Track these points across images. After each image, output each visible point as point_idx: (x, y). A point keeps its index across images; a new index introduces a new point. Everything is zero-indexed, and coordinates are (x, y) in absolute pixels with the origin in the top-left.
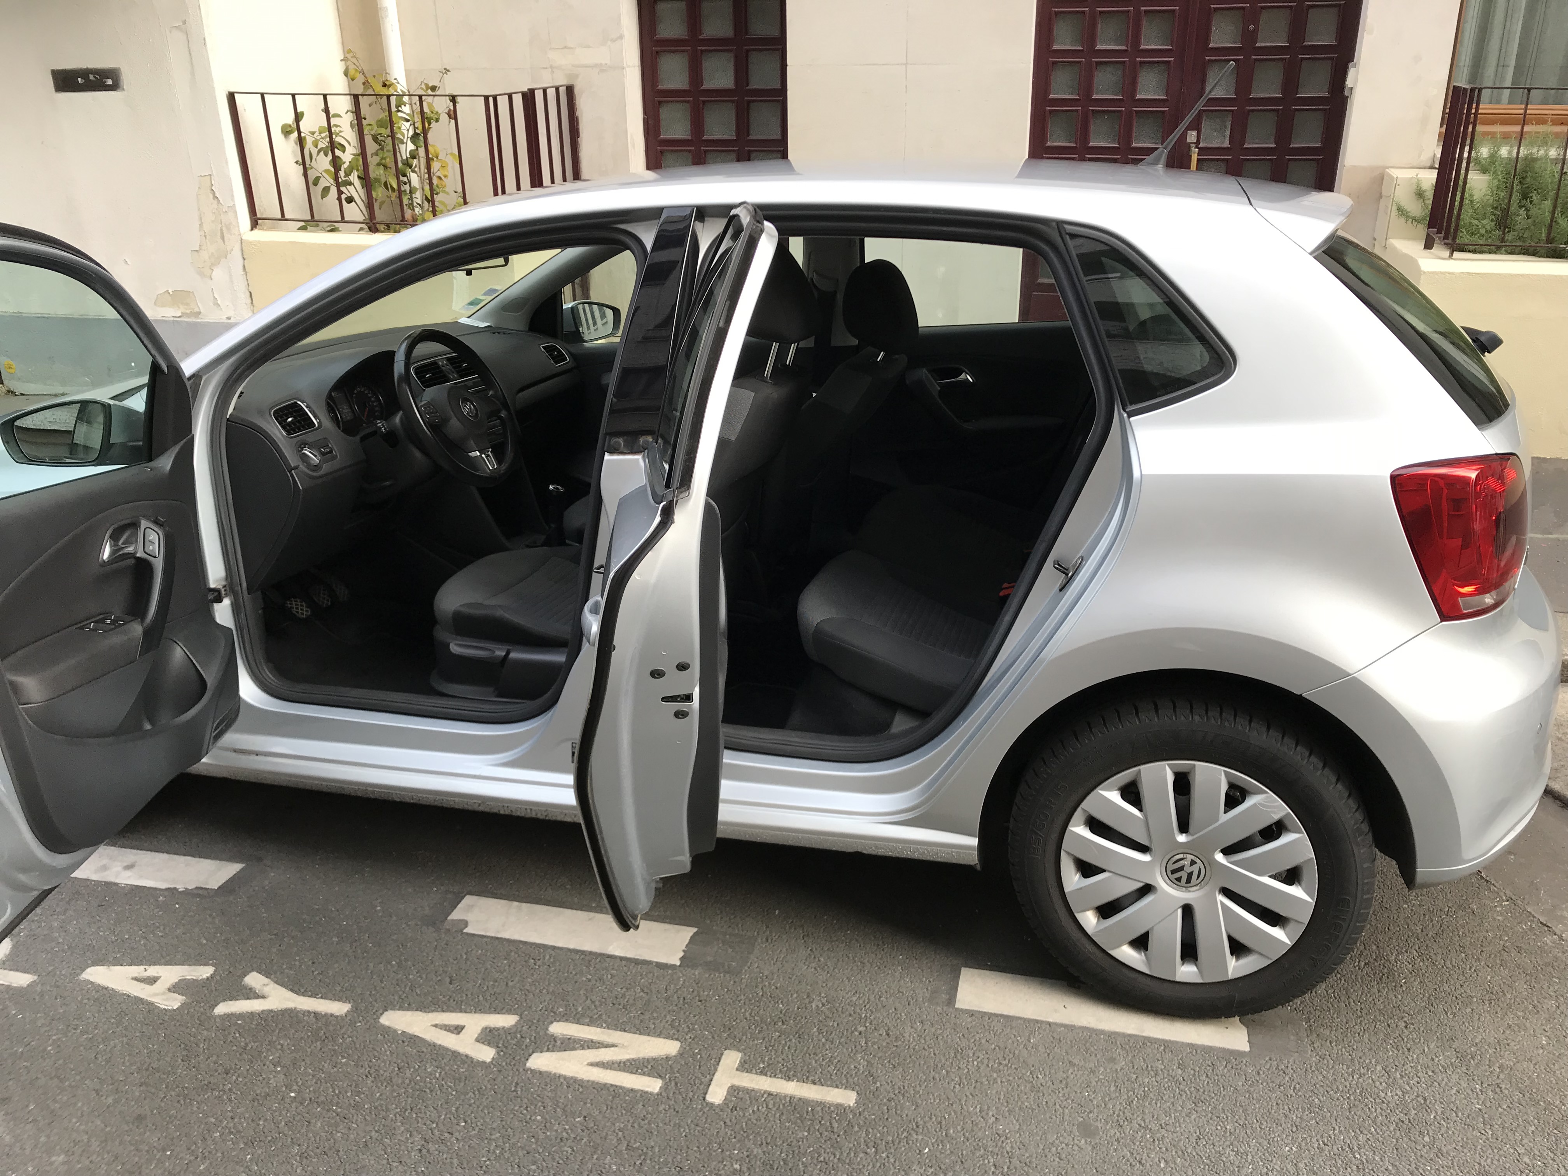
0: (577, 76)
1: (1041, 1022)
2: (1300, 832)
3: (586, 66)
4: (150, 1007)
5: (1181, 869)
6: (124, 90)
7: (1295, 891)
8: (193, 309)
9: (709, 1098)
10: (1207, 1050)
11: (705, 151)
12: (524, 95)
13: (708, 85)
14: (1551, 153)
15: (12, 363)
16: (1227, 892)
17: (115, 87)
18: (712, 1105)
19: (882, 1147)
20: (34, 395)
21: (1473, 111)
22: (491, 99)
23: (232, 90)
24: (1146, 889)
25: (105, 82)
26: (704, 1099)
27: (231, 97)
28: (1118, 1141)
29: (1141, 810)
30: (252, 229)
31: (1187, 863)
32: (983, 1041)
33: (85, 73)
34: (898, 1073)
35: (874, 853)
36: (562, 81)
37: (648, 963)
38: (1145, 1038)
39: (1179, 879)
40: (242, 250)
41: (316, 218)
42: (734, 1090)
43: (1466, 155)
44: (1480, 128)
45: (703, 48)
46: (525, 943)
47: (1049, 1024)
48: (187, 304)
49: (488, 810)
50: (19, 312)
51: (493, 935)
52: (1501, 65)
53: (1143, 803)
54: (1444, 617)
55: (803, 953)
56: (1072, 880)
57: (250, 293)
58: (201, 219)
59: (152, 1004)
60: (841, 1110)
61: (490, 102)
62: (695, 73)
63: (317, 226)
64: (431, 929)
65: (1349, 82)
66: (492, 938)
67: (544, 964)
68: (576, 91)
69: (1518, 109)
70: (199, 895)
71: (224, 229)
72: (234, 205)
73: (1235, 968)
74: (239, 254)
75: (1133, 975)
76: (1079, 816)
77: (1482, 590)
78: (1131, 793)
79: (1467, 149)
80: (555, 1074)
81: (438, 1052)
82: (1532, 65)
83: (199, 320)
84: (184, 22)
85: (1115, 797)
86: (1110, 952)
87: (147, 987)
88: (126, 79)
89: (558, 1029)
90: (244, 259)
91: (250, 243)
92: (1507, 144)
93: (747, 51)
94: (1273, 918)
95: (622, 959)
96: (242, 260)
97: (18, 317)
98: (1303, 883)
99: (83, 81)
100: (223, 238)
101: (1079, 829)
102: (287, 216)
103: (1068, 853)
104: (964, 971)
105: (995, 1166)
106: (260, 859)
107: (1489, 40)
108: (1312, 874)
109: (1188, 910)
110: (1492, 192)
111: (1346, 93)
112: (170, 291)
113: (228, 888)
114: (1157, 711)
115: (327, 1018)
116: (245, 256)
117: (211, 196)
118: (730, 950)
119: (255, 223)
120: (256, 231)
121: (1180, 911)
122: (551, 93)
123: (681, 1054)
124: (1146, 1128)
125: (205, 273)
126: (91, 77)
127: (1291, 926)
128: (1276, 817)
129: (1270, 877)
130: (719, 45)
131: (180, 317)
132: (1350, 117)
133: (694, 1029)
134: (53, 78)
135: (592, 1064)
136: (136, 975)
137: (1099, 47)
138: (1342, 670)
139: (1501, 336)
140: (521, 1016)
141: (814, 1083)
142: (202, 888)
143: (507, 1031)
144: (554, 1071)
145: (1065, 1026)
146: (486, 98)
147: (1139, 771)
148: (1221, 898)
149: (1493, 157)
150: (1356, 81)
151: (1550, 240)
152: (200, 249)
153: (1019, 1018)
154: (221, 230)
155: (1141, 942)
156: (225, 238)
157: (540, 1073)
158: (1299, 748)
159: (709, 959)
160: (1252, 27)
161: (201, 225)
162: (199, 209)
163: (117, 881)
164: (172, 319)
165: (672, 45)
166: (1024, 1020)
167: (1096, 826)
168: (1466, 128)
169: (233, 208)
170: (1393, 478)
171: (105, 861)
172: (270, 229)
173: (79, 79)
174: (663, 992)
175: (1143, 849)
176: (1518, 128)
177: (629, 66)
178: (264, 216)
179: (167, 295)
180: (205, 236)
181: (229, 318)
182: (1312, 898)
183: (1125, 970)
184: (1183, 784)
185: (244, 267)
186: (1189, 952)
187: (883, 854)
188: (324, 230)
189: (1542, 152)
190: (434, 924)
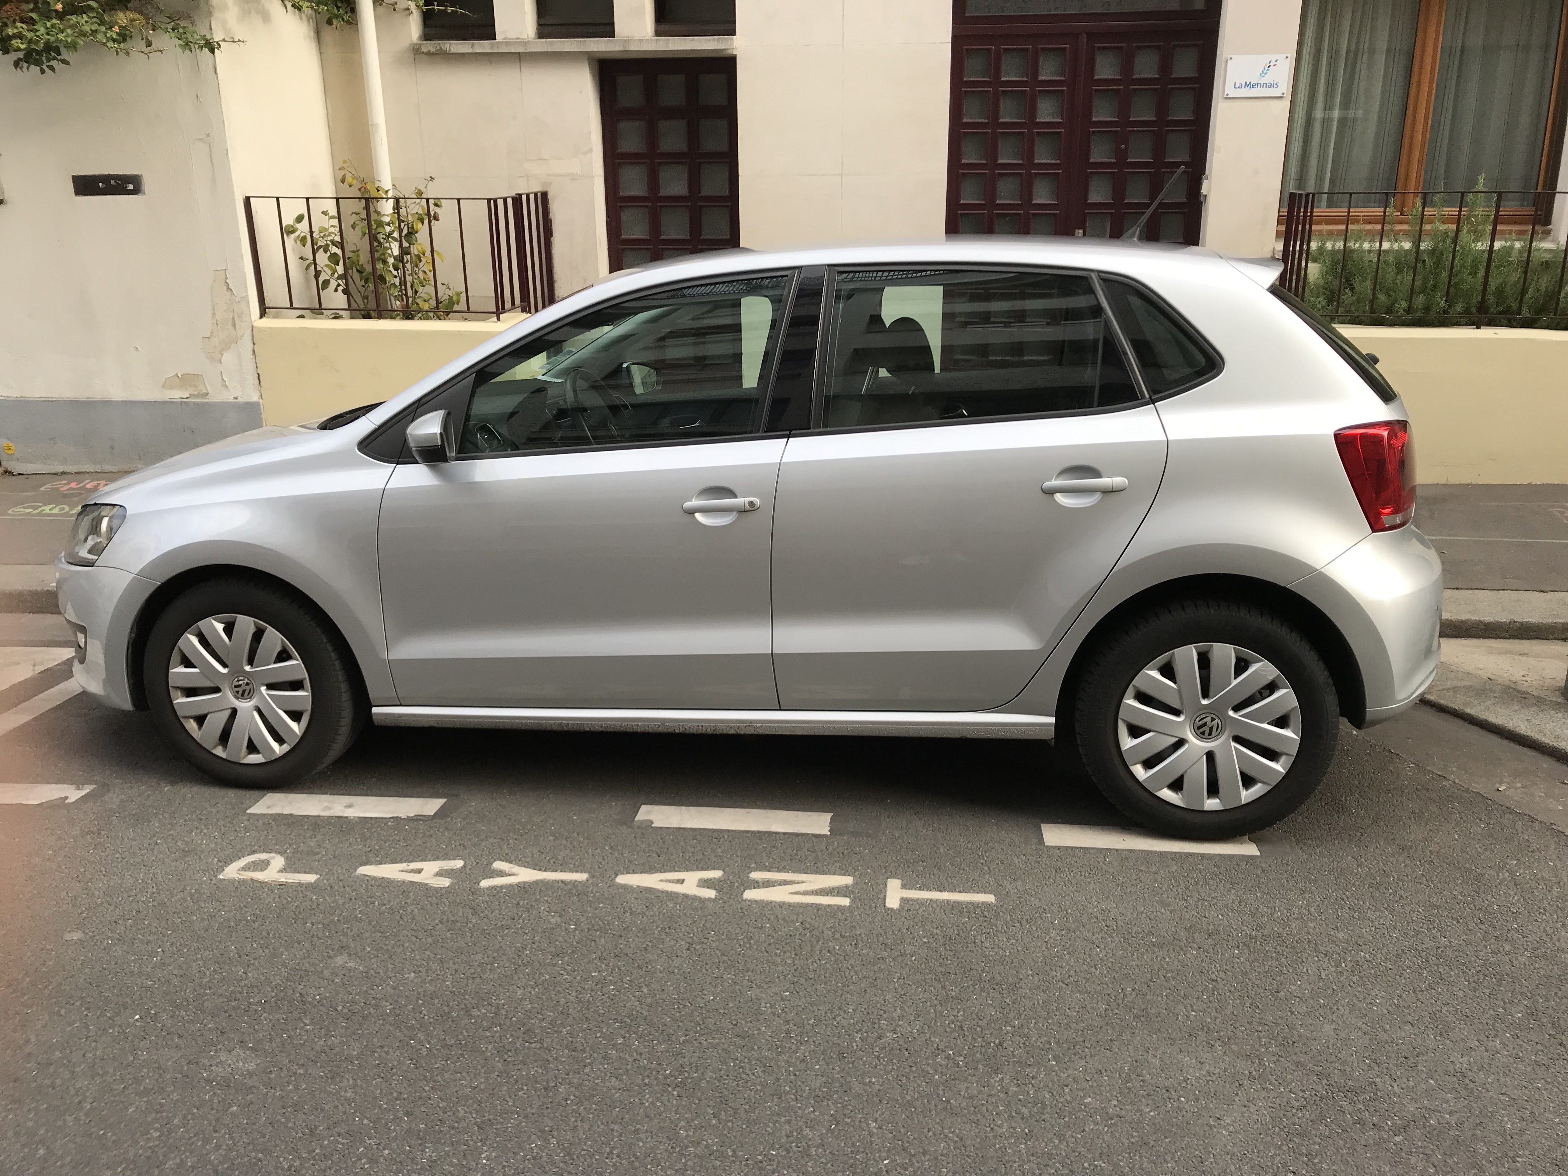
0: (551, 184)
1: (1110, 849)
2: (1288, 688)
3: (558, 175)
4: (426, 888)
5: (1205, 725)
6: (144, 194)
7: (1287, 733)
8: (201, 390)
9: (888, 905)
10: (1231, 857)
11: (662, 249)
12: (514, 199)
13: (665, 191)
14: (1364, 246)
15: (11, 444)
16: (1237, 739)
17: (136, 191)
18: (892, 910)
19: (1024, 922)
20: (33, 474)
21: (1309, 214)
22: (492, 201)
23: (248, 195)
24: (1181, 743)
25: (126, 187)
26: (885, 906)
27: (247, 201)
28: (1186, 907)
29: (1175, 683)
30: (261, 318)
31: (1208, 719)
32: (1073, 862)
33: (106, 179)
34: (1019, 883)
35: (976, 736)
36: (538, 188)
37: (808, 834)
38: (1187, 853)
39: (1203, 733)
40: (253, 336)
41: (323, 307)
42: (904, 900)
43: (1298, 248)
44: (1314, 227)
45: (661, 161)
46: (705, 829)
47: (1116, 850)
48: (195, 386)
49: (665, 730)
50: (22, 397)
51: (677, 826)
52: (1320, 179)
53: (1177, 676)
54: (1374, 530)
55: (919, 823)
56: (1127, 743)
57: (259, 374)
58: (214, 309)
59: (427, 884)
60: (987, 906)
61: (492, 203)
62: (653, 183)
63: (322, 314)
64: (625, 827)
65: (1204, 191)
66: (676, 828)
67: (725, 841)
68: (550, 196)
69: (1342, 212)
70: (420, 820)
71: (236, 318)
72: (247, 296)
73: (1246, 795)
74: (250, 339)
75: (1173, 810)
76: (1130, 691)
77: (1395, 512)
78: (1168, 671)
79: (1298, 243)
80: (767, 901)
81: (672, 896)
82: (1343, 177)
83: (207, 401)
84: (208, 135)
85: (1156, 674)
86: (1156, 794)
87: (416, 875)
88: (147, 184)
89: (755, 875)
90: (254, 344)
91: (261, 329)
92: (1330, 240)
93: (700, 163)
94: (1272, 755)
95: (785, 834)
96: (252, 345)
97: (21, 401)
98: (1291, 727)
99: (104, 186)
100: (234, 326)
101: (1130, 701)
102: (295, 306)
103: (1123, 720)
104: (1042, 825)
105: (1106, 926)
106: (456, 796)
107: (1309, 157)
108: (1297, 719)
109: (1210, 755)
110: (1323, 276)
111: (1202, 199)
112: (179, 375)
113: (441, 813)
114: (1184, 609)
115: (574, 883)
116: (255, 342)
117: (225, 288)
118: (864, 825)
119: (263, 314)
120: (264, 319)
121: (1205, 756)
122: (532, 197)
123: (856, 884)
124: (1203, 900)
125: (215, 358)
126: (113, 182)
127: (1283, 759)
128: (1271, 678)
129: (1268, 723)
130: (674, 158)
131: (188, 398)
132: (1206, 217)
133: (858, 869)
134: (73, 182)
135: (792, 893)
136: (401, 869)
137: (1000, 161)
138: (1311, 566)
139: (1378, 356)
140: (724, 870)
141: (960, 892)
142: (418, 815)
143: (719, 880)
144: (766, 899)
145: (1128, 850)
146: (489, 200)
147: (1174, 652)
148: (1233, 744)
149: (1321, 249)
150: (1209, 190)
151: (1373, 311)
152: (211, 336)
153: (1094, 848)
154: (233, 318)
155: (1177, 785)
156: (237, 326)
157: (756, 901)
158: (1283, 628)
159: (851, 830)
160: (1123, 146)
161: (214, 314)
162: (212, 300)
163: (345, 815)
164: (180, 400)
165: (633, 158)
166: (1098, 849)
167: (1143, 698)
168: (1297, 227)
169: (246, 299)
170: (1336, 436)
171: (326, 804)
172: (276, 317)
173: (100, 184)
174: (825, 850)
175: (1177, 713)
176: (1343, 227)
177: (596, 176)
178: (270, 306)
179: (176, 378)
180: (217, 324)
181: (236, 398)
182: (1297, 735)
183: (1168, 807)
184: (1204, 661)
185: (254, 351)
186: (1213, 789)
187: (983, 737)
188: (328, 317)
189: (1357, 245)
190: (625, 823)
